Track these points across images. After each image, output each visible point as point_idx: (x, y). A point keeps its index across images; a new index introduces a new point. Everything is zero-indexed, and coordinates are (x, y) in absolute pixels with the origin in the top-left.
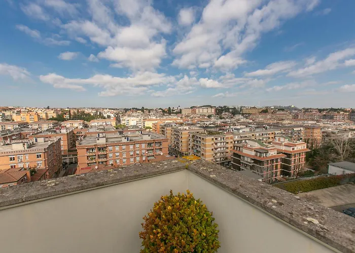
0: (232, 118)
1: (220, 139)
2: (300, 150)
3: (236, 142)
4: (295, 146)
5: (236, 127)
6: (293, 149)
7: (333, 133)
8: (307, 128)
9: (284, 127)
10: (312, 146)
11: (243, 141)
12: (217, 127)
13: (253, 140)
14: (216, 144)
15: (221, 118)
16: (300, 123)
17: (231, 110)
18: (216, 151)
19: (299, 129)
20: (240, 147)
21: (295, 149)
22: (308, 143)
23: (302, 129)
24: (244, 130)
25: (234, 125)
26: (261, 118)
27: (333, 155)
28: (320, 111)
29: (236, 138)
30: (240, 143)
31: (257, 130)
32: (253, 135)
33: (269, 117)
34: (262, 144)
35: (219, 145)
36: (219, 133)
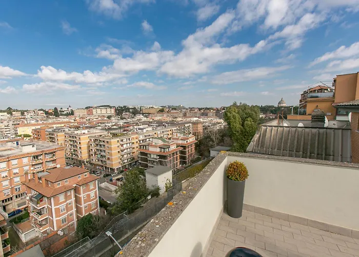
0: (133, 118)
1: (125, 140)
2: (192, 142)
3: (141, 142)
4: (188, 139)
5: (139, 127)
6: (187, 142)
7: (209, 126)
8: (194, 123)
9: (178, 124)
10: (198, 138)
11: (148, 140)
12: (120, 128)
13: (156, 138)
14: (122, 145)
15: (122, 119)
16: (188, 119)
17: (131, 110)
18: (123, 153)
19: (188, 125)
20: (146, 146)
21: (188, 142)
22: (195, 135)
23: (190, 125)
24: (147, 129)
25: (137, 124)
26: (158, 118)
27: (211, 143)
28: (200, 109)
29: (141, 138)
30: (145, 142)
31: (159, 128)
32: (155, 133)
33: (165, 115)
34: (164, 141)
35: (125, 146)
36: (124, 135)
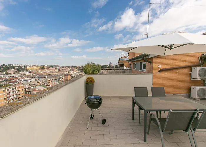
0: (18, 73)
1: (12, 89)
3: (26, 89)
5: (24, 79)
8: (65, 75)
9: (55, 76)
11: (32, 87)
12: (6, 80)
13: (39, 86)
14: (8, 93)
15: (7, 74)
16: (62, 73)
17: (16, 68)
18: (9, 99)
19: (62, 76)
20: (31, 92)
23: (63, 76)
24: (31, 80)
25: (22, 77)
26: (40, 72)
28: (69, 67)
29: (26, 86)
30: (30, 89)
31: (41, 79)
32: (38, 83)
33: (45, 71)
34: (45, 87)
35: (11, 94)
36: (10, 85)
